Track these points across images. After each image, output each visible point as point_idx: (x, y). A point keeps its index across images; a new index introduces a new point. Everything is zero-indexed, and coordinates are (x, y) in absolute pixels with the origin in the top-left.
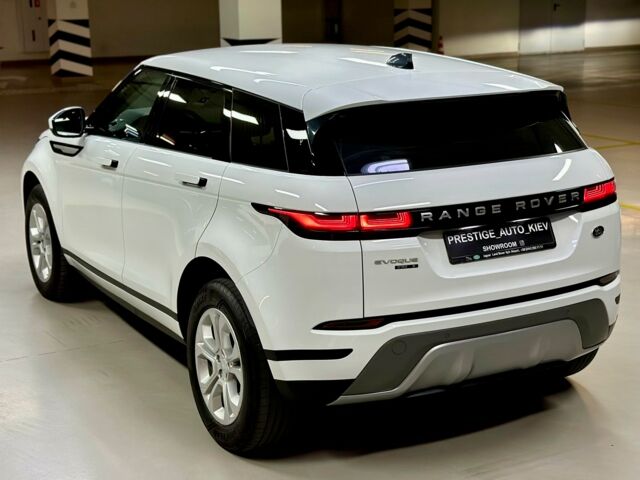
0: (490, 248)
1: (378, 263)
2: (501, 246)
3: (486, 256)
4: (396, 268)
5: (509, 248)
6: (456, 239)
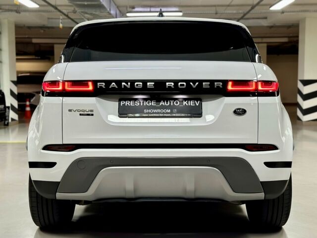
0: (150, 111)
1: (70, 111)
2: (159, 111)
3: (145, 116)
4: (80, 115)
5: (164, 113)
6: (127, 103)
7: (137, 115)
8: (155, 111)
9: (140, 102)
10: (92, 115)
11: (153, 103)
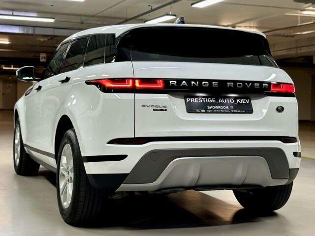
0: (212, 107)
1: (144, 106)
2: (219, 107)
3: (209, 111)
4: (154, 110)
5: (223, 109)
6: (192, 100)
7: (203, 111)
8: (216, 107)
9: (203, 100)
10: (166, 110)
11: (213, 101)
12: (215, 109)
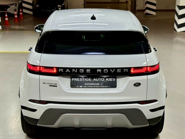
0: (88, 84)
1: (44, 83)
2: (93, 84)
3: (85, 87)
5: (95, 85)
6: (75, 79)
9: (82, 79)
10: (56, 86)
12: (90, 85)
